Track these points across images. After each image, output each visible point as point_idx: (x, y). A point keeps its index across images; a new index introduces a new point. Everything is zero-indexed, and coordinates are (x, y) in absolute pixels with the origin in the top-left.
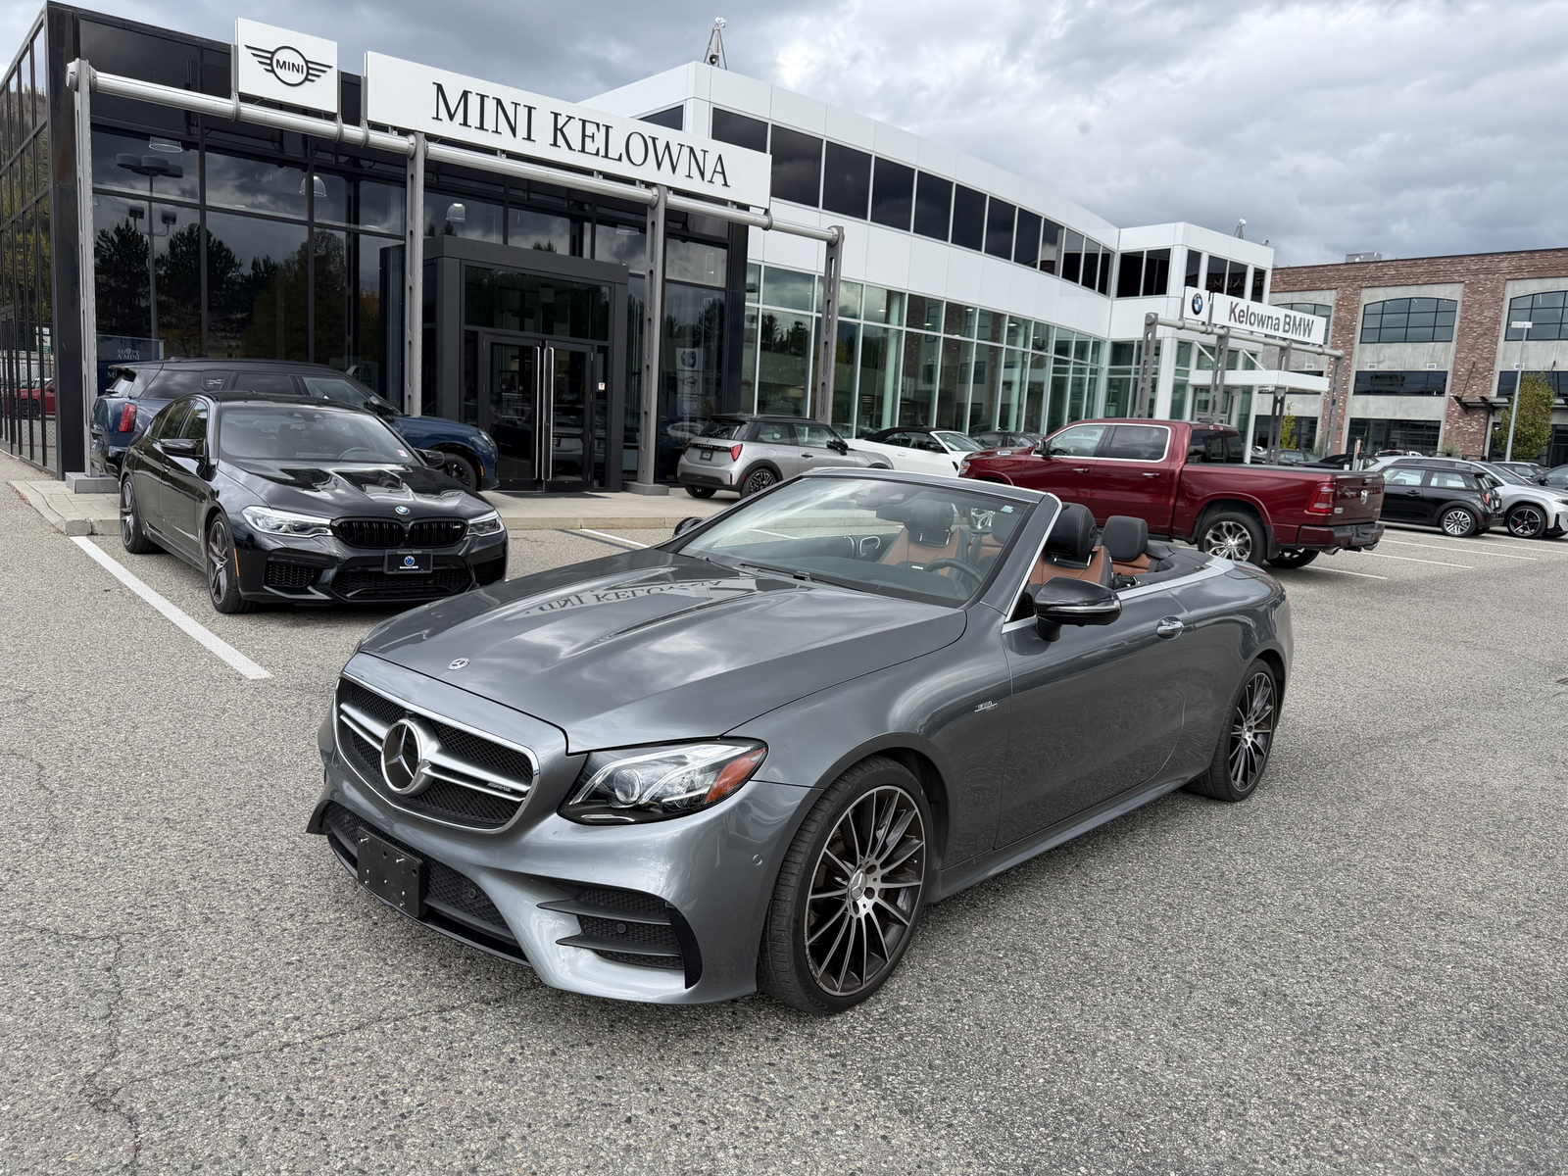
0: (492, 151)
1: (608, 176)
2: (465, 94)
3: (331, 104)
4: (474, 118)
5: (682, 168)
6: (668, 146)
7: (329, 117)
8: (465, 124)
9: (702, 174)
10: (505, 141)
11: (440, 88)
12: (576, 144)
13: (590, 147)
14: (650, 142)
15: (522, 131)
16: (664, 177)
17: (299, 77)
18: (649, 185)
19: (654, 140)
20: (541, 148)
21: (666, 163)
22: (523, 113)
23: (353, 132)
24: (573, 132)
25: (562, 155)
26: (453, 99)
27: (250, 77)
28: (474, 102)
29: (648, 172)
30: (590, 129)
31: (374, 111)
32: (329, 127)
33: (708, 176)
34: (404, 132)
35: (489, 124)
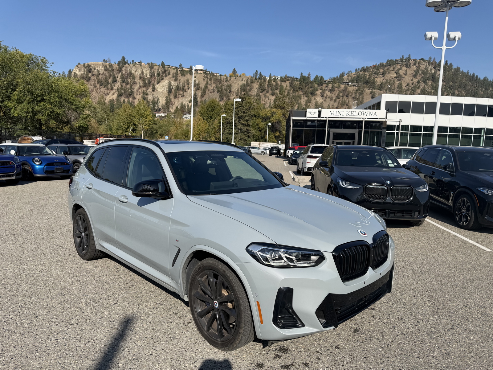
0: (337, 118)
1: (355, 118)
2: (334, 112)
3: (317, 116)
5: (368, 115)
6: (366, 112)
8: (334, 115)
10: (340, 116)
11: (331, 111)
13: (352, 115)
14: (362, 112)
16: (365, 116)
18: (362, 118)
20: (345, 116)
22: (342, 112)
24: (350, 113)
25: (348, 116)
27: (308, 115)
31: (322, 116)
32: (317, 119)
33: (373, 115)
34: (326, 118)
35: (337, 114)
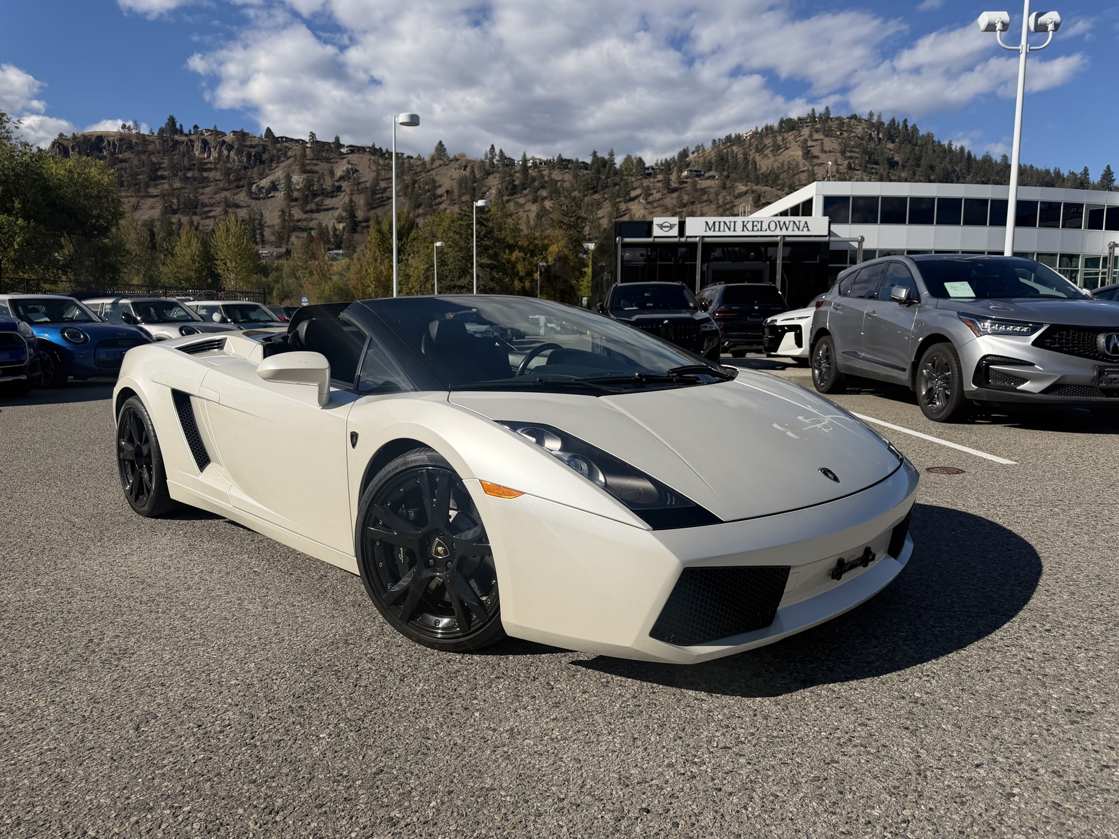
0: (723, 237)
1: (762, 236)
2: (714, 223)
3: (676, 234)
4: (717, 229)
5: (791, 228)
6: (784, 223)
7: (676, 237)
8: (714, 231)
9: (799, 229)
10: (727, 233)
11: (707, 223)
12: (750, 229)
13: (755, 229)
14: (777, 223)
15: (732, 229)
16: (784, 232)
17: (668, 229)
18: (778, 236)
19: (779, 222)
20: (739, 232)
21: (784, 228)
22: (732, 224)
23: (683, 240)
24: (749, 226)
25: (746, 233)
26: (710, 224)
28: (717, 224)
29: (778, 232)
30: (755, 223)
31: (687, 234)
32: (677, 240)
33: (801, 229)
34: (696, 237)
35: (722, 229)
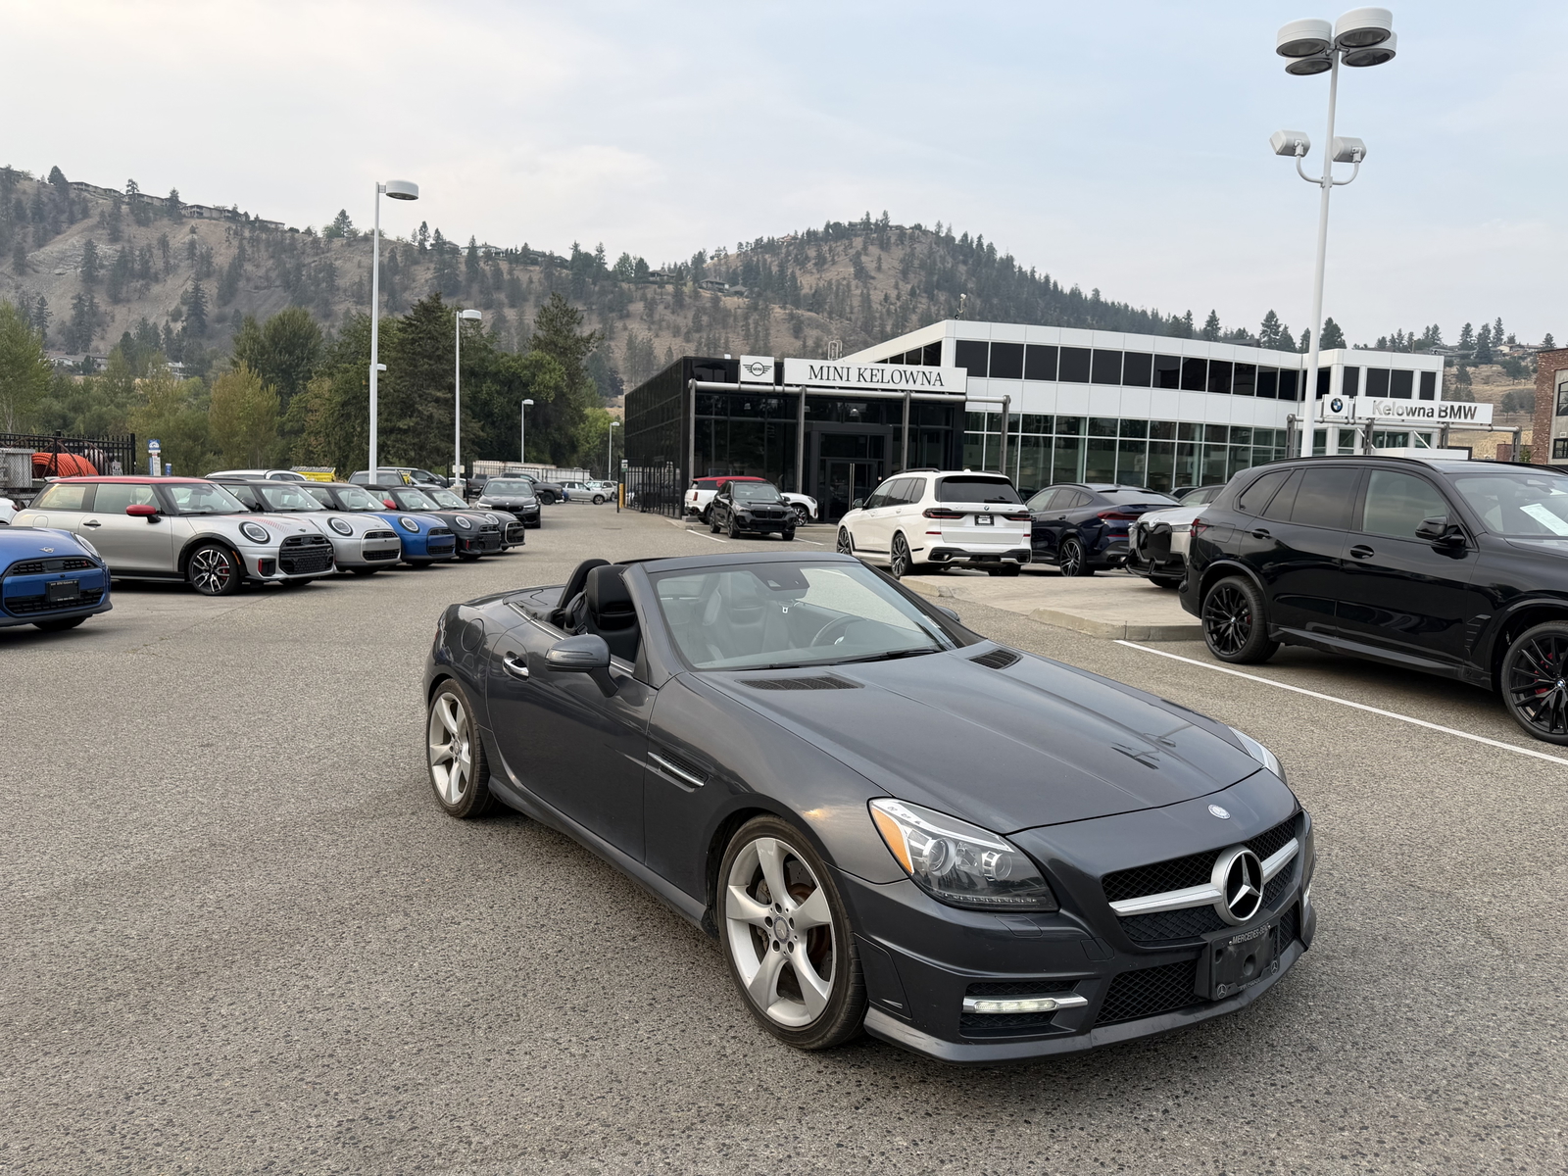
0: (833, 388)
1: (883, 390)
2: (821, 368)
3: (772, 381)
4: (825, 376)
5: (919, 381)
6: (912, 373)
7: (771, 384)
8: (822, 379)
9: (929, 382)
10: (838, 383)
11: (812, 367)
12: (868, 379)
13: (875, 379)
14: (903, 373)
15: (845, 378)
16: (911, 386)
17: (760, 372)
18: (903, 391)
19: (905, 371)
20: (854, 383)
21: (911, 380)
22: (845, 370)
23: (779, 388)
24: (867, 374)
25: (863, 384)
26: (817, 370)
27: (745, 375)
28: (825, 370)
29: (903, 385)
30: (875, 372)
31: (787, 381)
32: (770, 388)
33: (932, 383)
34: (798, 386)
35: (831, 377)
